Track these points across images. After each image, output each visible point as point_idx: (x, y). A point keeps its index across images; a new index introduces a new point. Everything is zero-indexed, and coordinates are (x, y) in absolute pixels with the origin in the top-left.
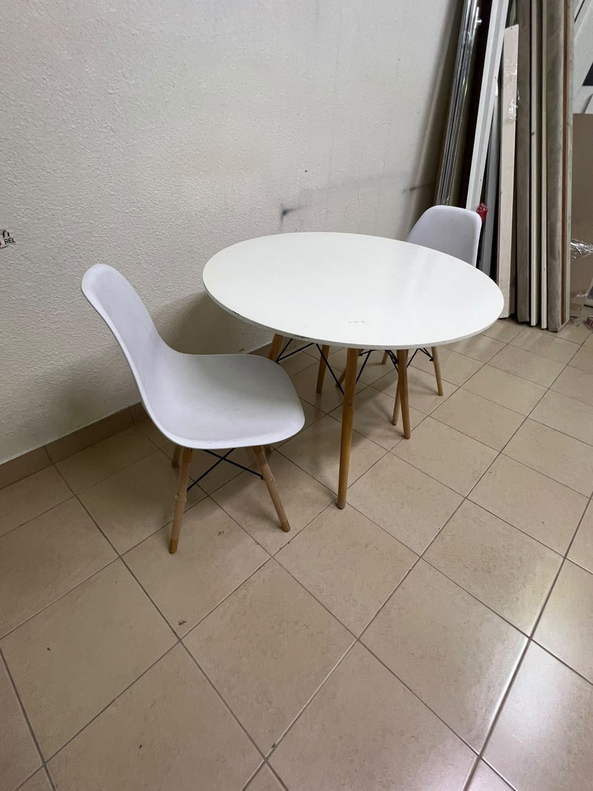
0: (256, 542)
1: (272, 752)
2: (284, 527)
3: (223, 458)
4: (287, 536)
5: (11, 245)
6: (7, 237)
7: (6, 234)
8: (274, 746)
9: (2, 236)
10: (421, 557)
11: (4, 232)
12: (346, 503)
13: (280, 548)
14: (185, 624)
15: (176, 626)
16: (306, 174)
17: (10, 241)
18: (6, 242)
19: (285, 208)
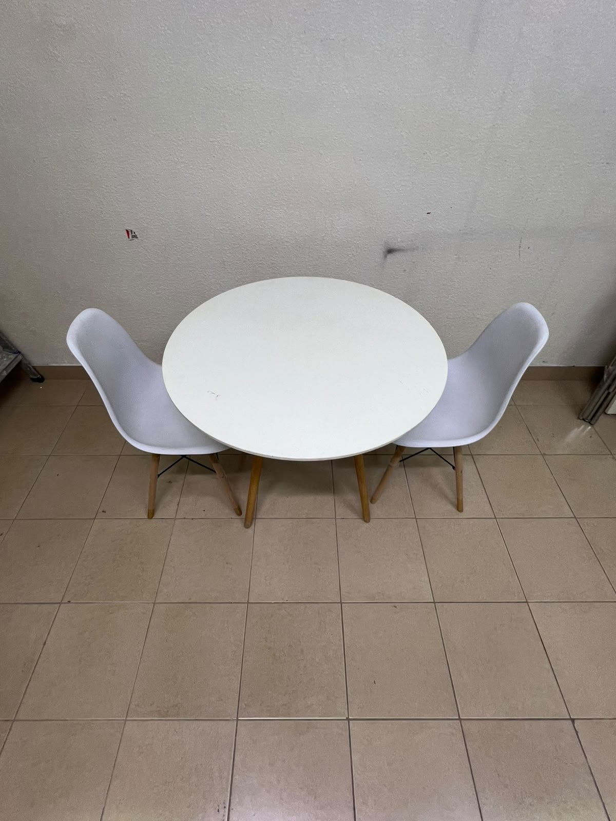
1: (68, 603)
5: (136, 239)
6: (133, 234)
9: (130, 233)
10: (248, 603)
11: (131, 231)
12: (253, 526)
13: (185, 518)
14: (104, 513)
15: (101, 510)
16: (428, 216)
17: (135, 237)
18: (133, 237)
19: (392, 247)
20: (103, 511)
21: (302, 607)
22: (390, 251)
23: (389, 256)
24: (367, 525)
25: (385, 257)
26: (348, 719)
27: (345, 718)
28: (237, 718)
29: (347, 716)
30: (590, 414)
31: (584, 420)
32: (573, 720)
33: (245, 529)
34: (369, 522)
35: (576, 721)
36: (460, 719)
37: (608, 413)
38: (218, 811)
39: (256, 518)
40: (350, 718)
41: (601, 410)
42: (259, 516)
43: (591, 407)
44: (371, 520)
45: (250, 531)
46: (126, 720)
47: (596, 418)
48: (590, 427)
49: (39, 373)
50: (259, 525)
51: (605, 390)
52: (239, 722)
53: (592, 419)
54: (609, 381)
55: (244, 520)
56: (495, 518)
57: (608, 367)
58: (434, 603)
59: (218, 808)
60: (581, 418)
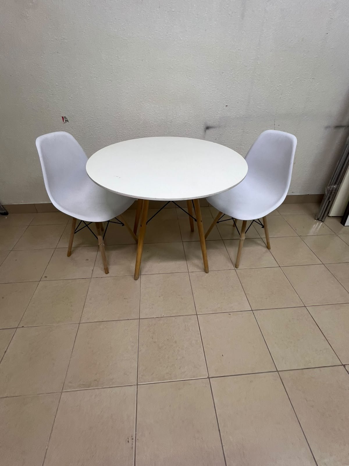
0: (93, 270)
1: (22, 327)
2: (107, 271)
3: (87, 225)
4: (105, 275)
5: (67, 122)
6: (66, 119)
7: (66, 118)
8: (23, 327)
9: (64, 119)
10: (139, 319)
11: (65, 117)
12: (139, 279)
13: (97, 277)
14: (46, 278)
15: (44, 276)
16: (226, 107)
17: (67, 121)
18: (65, 121)
19: (208, 126)
20: (45, 277)
21: (173, 318)
22: (208, 128)
23: (207, 131)
24: (207, 274)
25: (205, 131)
26: (209, 378)
27: (207, 377)
28: (137, 384)
29: (208, 376)
30: (321, 216)
31: (318, 219)
32: (344, 366)
33: (134, 280)
34: (208, 272)
35: (346, 366)
36: (277, 371)
37: (330, 216)
38: (128, 442)
39: (141, 275)
40: (210, 377)
41: (325, 215)
42: (142, 274)
43: (320, 213)
44: (209, 272)
45: (138, 282)
46: (62, 392)
47: (324, 217)
48: (322, 223)
49: (5, 210)
50: (143, 278)
51: (327, 201)
52: (138, 386)
53: (322, 219)
54: (329, 195)
55: (134, 276)
56: (280, 267)
57: (327, 188)
58: (252, 310)
59: (128, 440)
60: (317, 219)
